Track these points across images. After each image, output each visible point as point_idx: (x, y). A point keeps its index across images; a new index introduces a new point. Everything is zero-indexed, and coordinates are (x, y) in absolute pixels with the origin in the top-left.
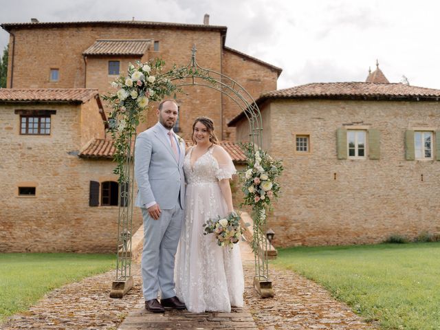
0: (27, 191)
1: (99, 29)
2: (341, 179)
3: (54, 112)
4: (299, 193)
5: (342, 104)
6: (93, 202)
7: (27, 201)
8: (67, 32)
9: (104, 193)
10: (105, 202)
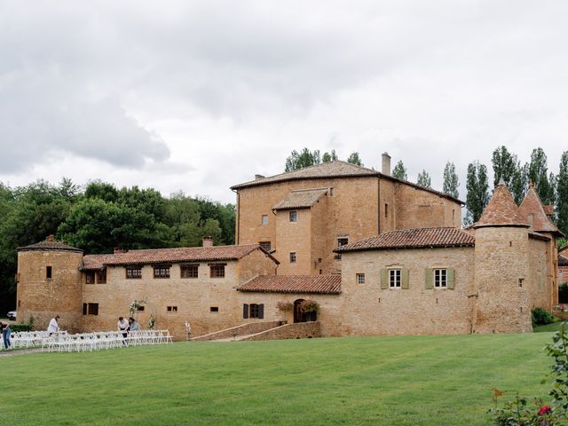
0: (214, 309)
1: (293, 183)
2: (382, 302)
3: (226, 264)
4: (357, 311)
5: (386, 252)
6: (245, 316)
7: (214, 315)
8: (272, 188)
9: (252, 311)
10: (252, 316)
